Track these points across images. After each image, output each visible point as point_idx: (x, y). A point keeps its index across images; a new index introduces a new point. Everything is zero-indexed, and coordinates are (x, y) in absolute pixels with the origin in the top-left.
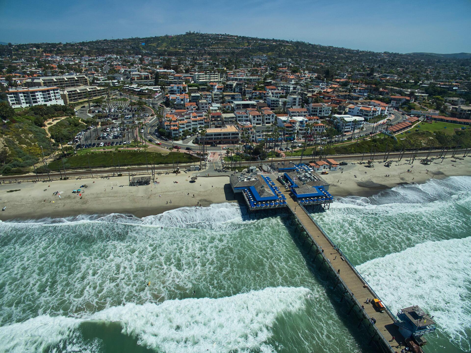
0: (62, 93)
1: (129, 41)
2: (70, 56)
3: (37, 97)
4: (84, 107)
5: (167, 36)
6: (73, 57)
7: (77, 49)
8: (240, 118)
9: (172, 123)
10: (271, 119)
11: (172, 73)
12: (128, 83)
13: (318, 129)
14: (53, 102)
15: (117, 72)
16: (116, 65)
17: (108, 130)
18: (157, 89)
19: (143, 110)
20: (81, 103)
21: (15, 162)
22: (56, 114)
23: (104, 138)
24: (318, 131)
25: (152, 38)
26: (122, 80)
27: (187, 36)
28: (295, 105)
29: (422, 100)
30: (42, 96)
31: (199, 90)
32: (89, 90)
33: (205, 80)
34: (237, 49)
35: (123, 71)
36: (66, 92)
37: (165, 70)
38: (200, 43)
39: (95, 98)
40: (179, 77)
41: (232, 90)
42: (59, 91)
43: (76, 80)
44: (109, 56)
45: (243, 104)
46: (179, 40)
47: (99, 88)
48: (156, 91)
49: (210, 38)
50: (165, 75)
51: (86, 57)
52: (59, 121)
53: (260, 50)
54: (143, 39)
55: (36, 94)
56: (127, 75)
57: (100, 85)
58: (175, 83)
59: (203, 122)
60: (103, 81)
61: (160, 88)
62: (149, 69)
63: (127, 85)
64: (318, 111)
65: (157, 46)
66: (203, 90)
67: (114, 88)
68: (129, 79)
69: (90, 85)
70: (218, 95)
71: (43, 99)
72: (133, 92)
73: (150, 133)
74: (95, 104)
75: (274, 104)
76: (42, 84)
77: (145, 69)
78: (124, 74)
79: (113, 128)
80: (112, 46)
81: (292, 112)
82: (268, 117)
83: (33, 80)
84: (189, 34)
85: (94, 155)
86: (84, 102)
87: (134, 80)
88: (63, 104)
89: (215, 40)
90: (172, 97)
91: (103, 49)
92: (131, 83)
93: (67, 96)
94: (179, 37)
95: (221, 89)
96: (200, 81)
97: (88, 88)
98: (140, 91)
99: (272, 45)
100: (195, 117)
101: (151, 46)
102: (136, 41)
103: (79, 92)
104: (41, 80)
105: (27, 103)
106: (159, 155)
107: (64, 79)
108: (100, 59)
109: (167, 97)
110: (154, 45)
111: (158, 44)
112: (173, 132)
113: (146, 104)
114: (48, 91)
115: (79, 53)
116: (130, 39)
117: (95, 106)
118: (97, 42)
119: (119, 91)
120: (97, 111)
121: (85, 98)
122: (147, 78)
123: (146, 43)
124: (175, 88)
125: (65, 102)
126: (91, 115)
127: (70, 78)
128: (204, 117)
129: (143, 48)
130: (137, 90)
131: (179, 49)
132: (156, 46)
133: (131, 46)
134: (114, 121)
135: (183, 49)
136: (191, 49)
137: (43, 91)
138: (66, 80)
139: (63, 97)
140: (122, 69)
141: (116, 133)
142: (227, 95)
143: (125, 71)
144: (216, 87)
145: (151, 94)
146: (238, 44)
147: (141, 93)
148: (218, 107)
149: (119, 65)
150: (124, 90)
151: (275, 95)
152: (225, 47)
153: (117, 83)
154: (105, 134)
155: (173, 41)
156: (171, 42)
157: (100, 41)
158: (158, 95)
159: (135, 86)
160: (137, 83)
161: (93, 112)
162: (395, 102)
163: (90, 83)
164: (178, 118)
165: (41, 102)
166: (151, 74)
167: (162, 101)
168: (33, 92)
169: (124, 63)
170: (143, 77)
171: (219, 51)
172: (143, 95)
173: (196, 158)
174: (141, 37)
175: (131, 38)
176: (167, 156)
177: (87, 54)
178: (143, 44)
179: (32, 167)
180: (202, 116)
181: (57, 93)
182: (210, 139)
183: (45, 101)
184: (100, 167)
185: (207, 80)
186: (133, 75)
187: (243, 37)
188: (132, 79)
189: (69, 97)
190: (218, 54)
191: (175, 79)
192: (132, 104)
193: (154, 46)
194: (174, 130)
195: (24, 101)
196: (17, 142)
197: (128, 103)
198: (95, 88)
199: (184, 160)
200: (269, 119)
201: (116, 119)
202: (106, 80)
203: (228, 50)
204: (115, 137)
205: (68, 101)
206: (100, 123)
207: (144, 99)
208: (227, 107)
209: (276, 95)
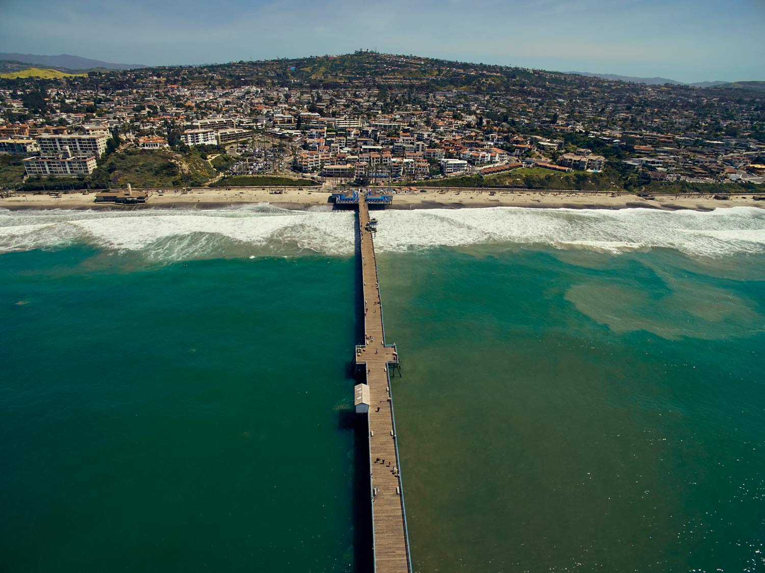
0: (216, 134)
1: (273, 64)
2: (199, 88)
3: (199, 137)
4: (232, 147)
5: (326, 57)
6: (203, 90)
7: (207, 78)
8: (362, 160)
9: (304, 160)
10: (388, 161)
11: (317, 117)
12: (271, 127)
13: (422, 169)
14: (209, 142)
15: (259, 113)
16: (257, 104)
17: (255, 164)
18: (298, 134)
19: (284, 151)
20: (230, 144)
21: (196, 180)
22: (212, 152)
23: (251, 169)
24: (422, 170)
25: (306, 59)
26: (265, 123)
27: (356, 57)
28: (418, 151)
29: (548, 149)
30: (203, 137)
31: (337, 135)
32: (237, 133)
33: (344, 126)
34: (421, 80)
35: (266, 112)
36: (219, 134)
37: (310, 114)
38: (371, 69)
39: (241, 140)
40: (322, 121)
41: (367, 136)
42: (214, 133)
43: (225, 123)
44: (247, 87)
45: (369, 149)
46: (344, 62)
47: (244, 131)
48: (297, 135)
49: (386, 63)
50: (309, 119)
51: (219, 91)
52: (215, 157)
53: (452, 82)
54: (293, 60)
55: (199, 135)
56: (269, 117)
57: (245, 128)
58: (316, 128)
59: (329, 161)
60: (246, 123)
61: (301, 132)
62: (294, 111)
63: (271, 129)
64: (432, 156)
65: (312, 71)
66: (341, 135)
67: (258, 131)
68: (272, 122)
69: (236, 128)
70: (351, 140)
71: (203, 139)
72: (275, 135)
73: (287, 168)
74: (241, 145)
75: (398, 149)
76: (200, 127)
77: (289, 110)
78: (267, 115)
79: (258, 163)
80: (250, 71)
81: (408, 156)
82: (385, 159)
83: (192, 123)
84: (360, 54)
85: (246, 178)
86: (232, 143)
87: (277, 123)
88: (216, 144)
89: (393, 66)
90: (309, 140)
91: (239, 78)
92: (274, 127)
93: (220, 137)
94: (343, 59)
95: (358, 135)
96: (340, 126)
97: (236, 131)
98: (281, 135)
99: (469, 75)
100: (323, 157)
101: (303, 71)
102: (283, 63)
103: (229, 134)
104: (199, 123)
105: (192, 142)
106: (291, 180)
107: (215, 122)
108: (237, 93)
109: (305, 141)
110: (308, 69)
111: (314, 68)
112: (304, 167)
113: (285, 146)
114: (207, 132)
115: (210, 84)
116: (274, 61)
117: (241, 147)
118: (230, 65)
119: (262, 134)
120: (244, 151)
121: (233, 139)
122: (289, 121)
123: (296, 66)
124: (314, 133)
125: (218, 142)
126: (239, 154)
127: (220, 121)
128: (330, 157)
129: (293, 74)
130: (279, 133)
131: (340, 79)
132: (310, 71)
133: (275, 72)
134: (259, 159)
135: (346, 78)
136: (356, 79)
137: (204, 133)
138: (217, 123)
139: (217, 138)
140: (265, 109)
141: (261, 167)
142: (360, 141)
143: (268, 112)
144: (353, 133)
145: (290, 138)
146: (425, 72)
147: (282, 137)
148: (348, 151)
149: (261, 104)
150: (267, 134)
151: (405, 142)
152: (404, 77)
153: (260, 127)
154: (253, 167)
155: (335, 65)
156: (332, 66)
157: (234, 64)
158: (298, 139)
159: (277, 129)
160: (279, 127)
161: (241, 152)
162: (519, 150)
163: (236, 126)
164: (309, 156)
165: (201, 142)
166: (295, 116)
167: (301, 145)
168: (197, 134)
169: (267, 101)
170: (286, 121)
171: (393, 82)
172: (284, 138)
173: (316, 183)
174: (290, 58)
175: (276, 59)
176: (296, 181)
177: (219, 85)
178: (293, 68)
179: (207, 184)
180: (329, 156)
181: (213, 134)
182: (331, 172)
183: (205, 141)
184: (250, 185)
185: (346, 126)
186: (276, 117)
187: (436, 60)
188: (275, 123)
189: (221, 138)
190: (390, 87)
191: (318, 123)
192: (274, 146)
193: (307, 72)
194: (305, 165)
195: (190, 141)
196: (195, 168)
197: (270, 145)
198: (242, 131)
199: (308, 184)
200: (387, 161)
201: (260, 158)
202: (249, 123)
203: (407, 82)
204: (260, 169)
205: (220, 141)
206: (247, 160)
207: (284, 142)
208: (356, 151)
209: (407, 142)
